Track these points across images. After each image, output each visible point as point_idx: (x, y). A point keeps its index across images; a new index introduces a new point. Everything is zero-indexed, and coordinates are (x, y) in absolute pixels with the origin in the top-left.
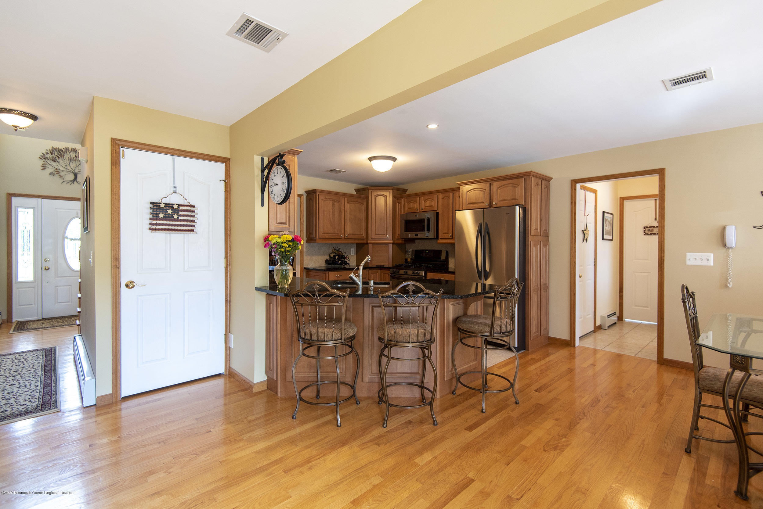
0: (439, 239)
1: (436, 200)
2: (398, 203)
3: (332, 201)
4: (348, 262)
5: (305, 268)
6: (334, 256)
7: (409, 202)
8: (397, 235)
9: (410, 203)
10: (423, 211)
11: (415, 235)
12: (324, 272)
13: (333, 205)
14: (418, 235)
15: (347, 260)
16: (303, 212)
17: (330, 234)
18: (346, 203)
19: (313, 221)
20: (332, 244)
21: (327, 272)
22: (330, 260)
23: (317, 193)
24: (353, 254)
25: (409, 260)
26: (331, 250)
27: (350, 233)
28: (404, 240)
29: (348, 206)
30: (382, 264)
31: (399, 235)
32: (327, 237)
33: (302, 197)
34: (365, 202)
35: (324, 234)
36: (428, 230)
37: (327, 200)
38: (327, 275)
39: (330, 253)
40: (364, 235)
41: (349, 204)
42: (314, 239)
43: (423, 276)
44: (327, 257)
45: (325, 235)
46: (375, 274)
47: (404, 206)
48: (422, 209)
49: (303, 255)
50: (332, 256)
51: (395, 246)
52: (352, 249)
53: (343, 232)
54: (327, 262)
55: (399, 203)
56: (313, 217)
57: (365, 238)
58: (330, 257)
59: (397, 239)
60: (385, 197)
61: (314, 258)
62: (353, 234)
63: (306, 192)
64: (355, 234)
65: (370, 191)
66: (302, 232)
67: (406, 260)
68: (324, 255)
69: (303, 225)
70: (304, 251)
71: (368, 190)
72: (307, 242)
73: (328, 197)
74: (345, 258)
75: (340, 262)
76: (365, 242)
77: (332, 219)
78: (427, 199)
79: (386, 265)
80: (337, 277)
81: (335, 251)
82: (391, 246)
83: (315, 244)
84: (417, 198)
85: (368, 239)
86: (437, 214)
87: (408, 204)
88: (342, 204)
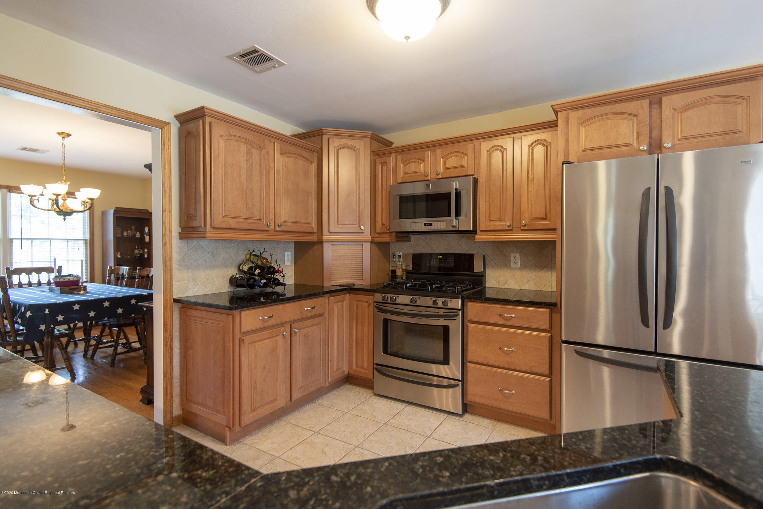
0: (478, 231)
1: (470, 154)
2: (381, 164)
3: (246, 143)
4: (281, 281)
5: (176, 301)
6: (251, 268)
7: (406, 163)
8: (379, 225)
9: (409, 163)
10: (440, 176)
11: (425, 225)
12: (230, 312)
13: (249, 154)
14: (431, 225)
15: (278, 276)
16: (170, 164)
17: (241, 220)
18: (277, 155)
19: (197, 188)
20: (244, 241)
21: (237, 312)
22: (242, 279)
23: (208, 120)
24: (289, 263)
25: (399, 273)
26: (242, 256)
27: (287, 219)
28: (394, 234)
29: (281, 162)
30: (351, 282)
31: (383, 225)
32: (233, 226)
33: (167, 128)
34: (316, 160)
35: (225, 219)
36: (458, 214)
37: (233, 140)
38: (237, 319)
39: (241, 262)
40: (314, 225)
41: (284, 157)
42: (200, 229)
43: (459, 310)
44: (233, 272)
45: (230, 220)
46: (340, 303)
47: (395, 170)
48: (438, 175)
49: (171, 270)
50: (246, 268)
51: (374, 245)
52: (286, 253)
53: (272, 216)
54: (233, 281)
55: (384, 163)
56: (197, 178)
57: (316, 230)
58: (240, 271)
59: (379, 233)
60: (355, 151)
61: (202, 274)
62: (292, 222)
63: (177, 117)
64: (296, 223)
65: (325, 138)
66: (167, 213)
67: (393, 272)
68: (226, 266)
69: (170, 196)
70: (174, 259)
71: (322, 135)
72: (181, 238)
73: (234, 134)
74: (275, 272)
75: (263, 281)
76: (315, 239)
77: (245, 186)
78: (449, 154)
79: (358, 282)
80: (263, 321)
81: (252, 257)
82: (367, 247)
83: (203, 243)
84: (426, 152)
85: (322, 232)
86: (476, 181)
87: (405, 166)
88: (268, 154)
